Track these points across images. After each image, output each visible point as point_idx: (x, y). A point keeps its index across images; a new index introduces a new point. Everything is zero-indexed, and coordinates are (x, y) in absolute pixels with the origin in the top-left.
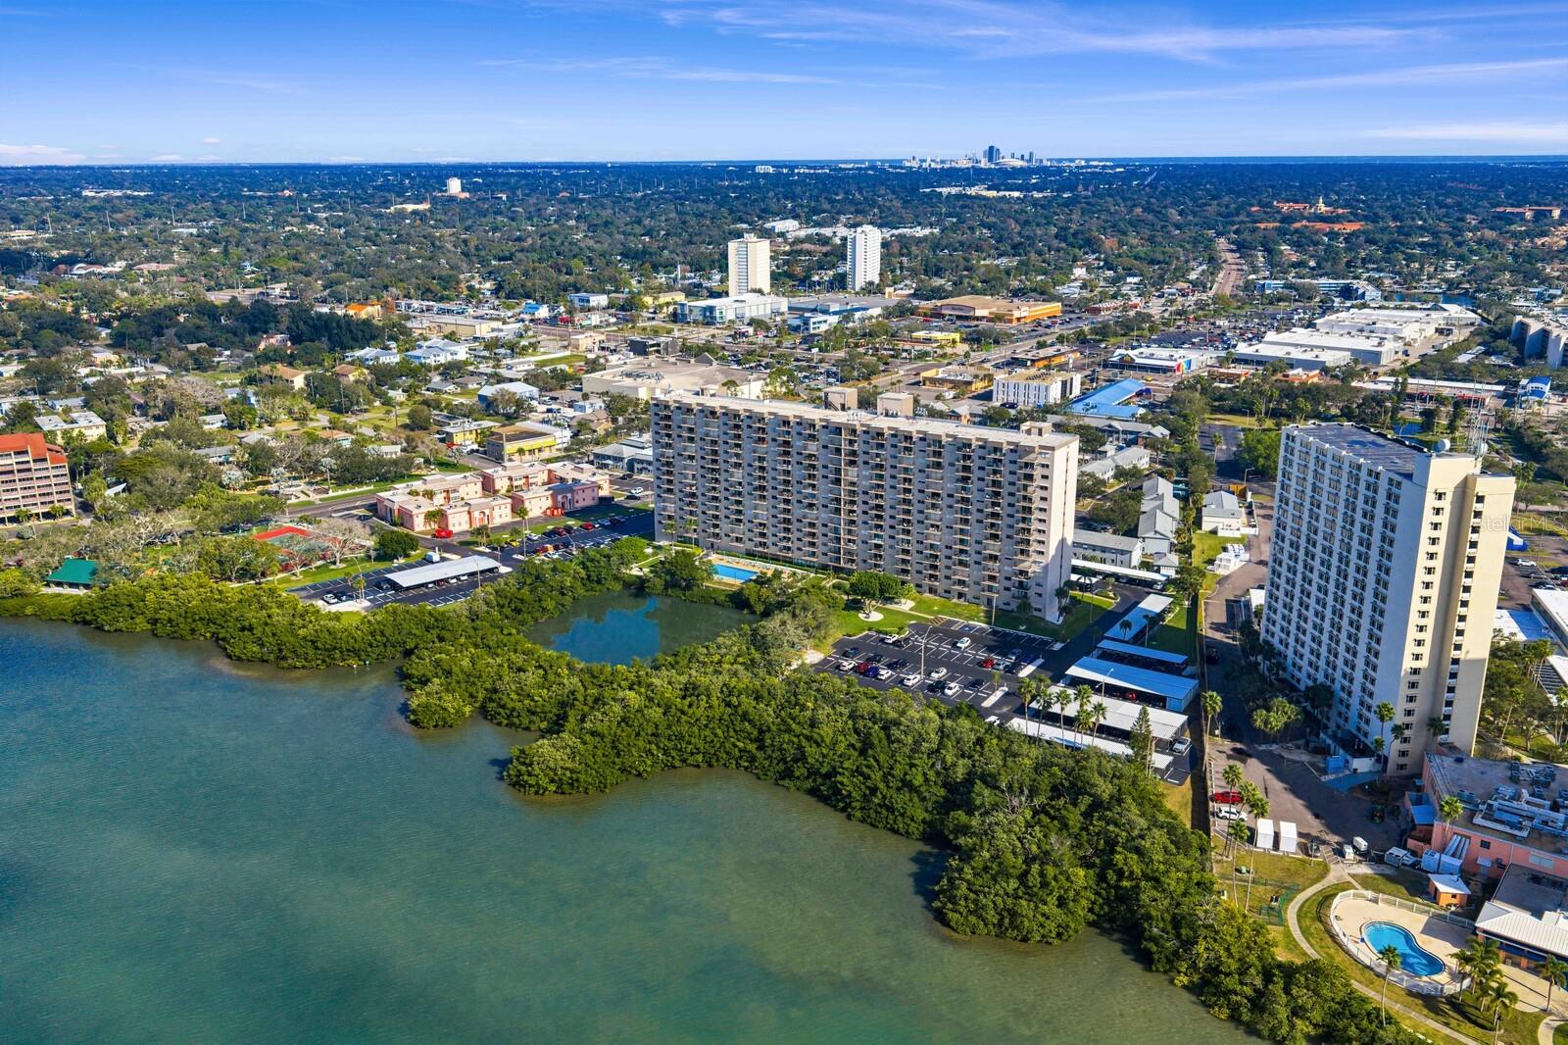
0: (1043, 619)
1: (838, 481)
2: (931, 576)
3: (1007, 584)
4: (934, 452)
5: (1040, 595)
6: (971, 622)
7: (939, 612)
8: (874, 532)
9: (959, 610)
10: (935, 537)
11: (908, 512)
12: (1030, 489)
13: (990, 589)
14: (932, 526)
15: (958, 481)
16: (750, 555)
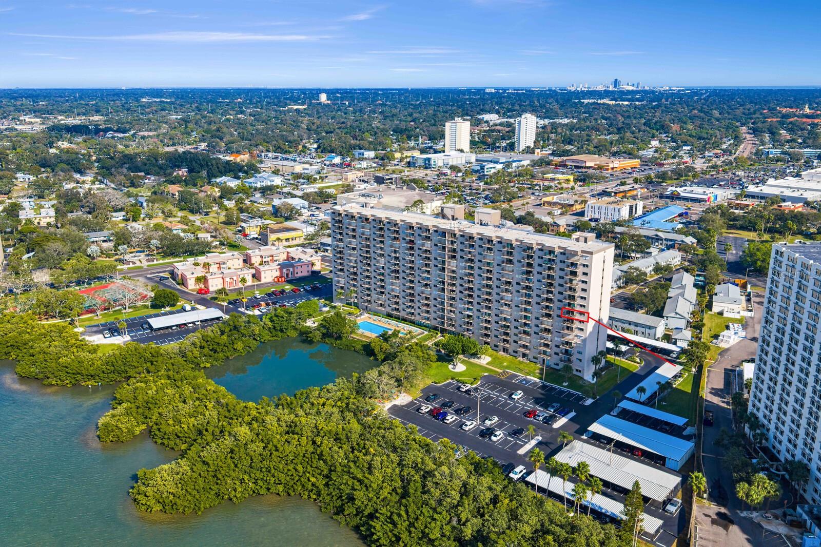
0: (582, 378)
1: (443, 269)
2: (504, 340)
3: (557, 350)
4: (508, 252)
5: (580, 360)
6: (528, 377)
7: (507, 367)
8: (466, 306)
9: (521, 366)
10: (507, 312)
11: (490, 294)
12: (574, 282)
13: (545, 353)
14: (506, 304)
15: (523, 273)
16: (389, 316)
